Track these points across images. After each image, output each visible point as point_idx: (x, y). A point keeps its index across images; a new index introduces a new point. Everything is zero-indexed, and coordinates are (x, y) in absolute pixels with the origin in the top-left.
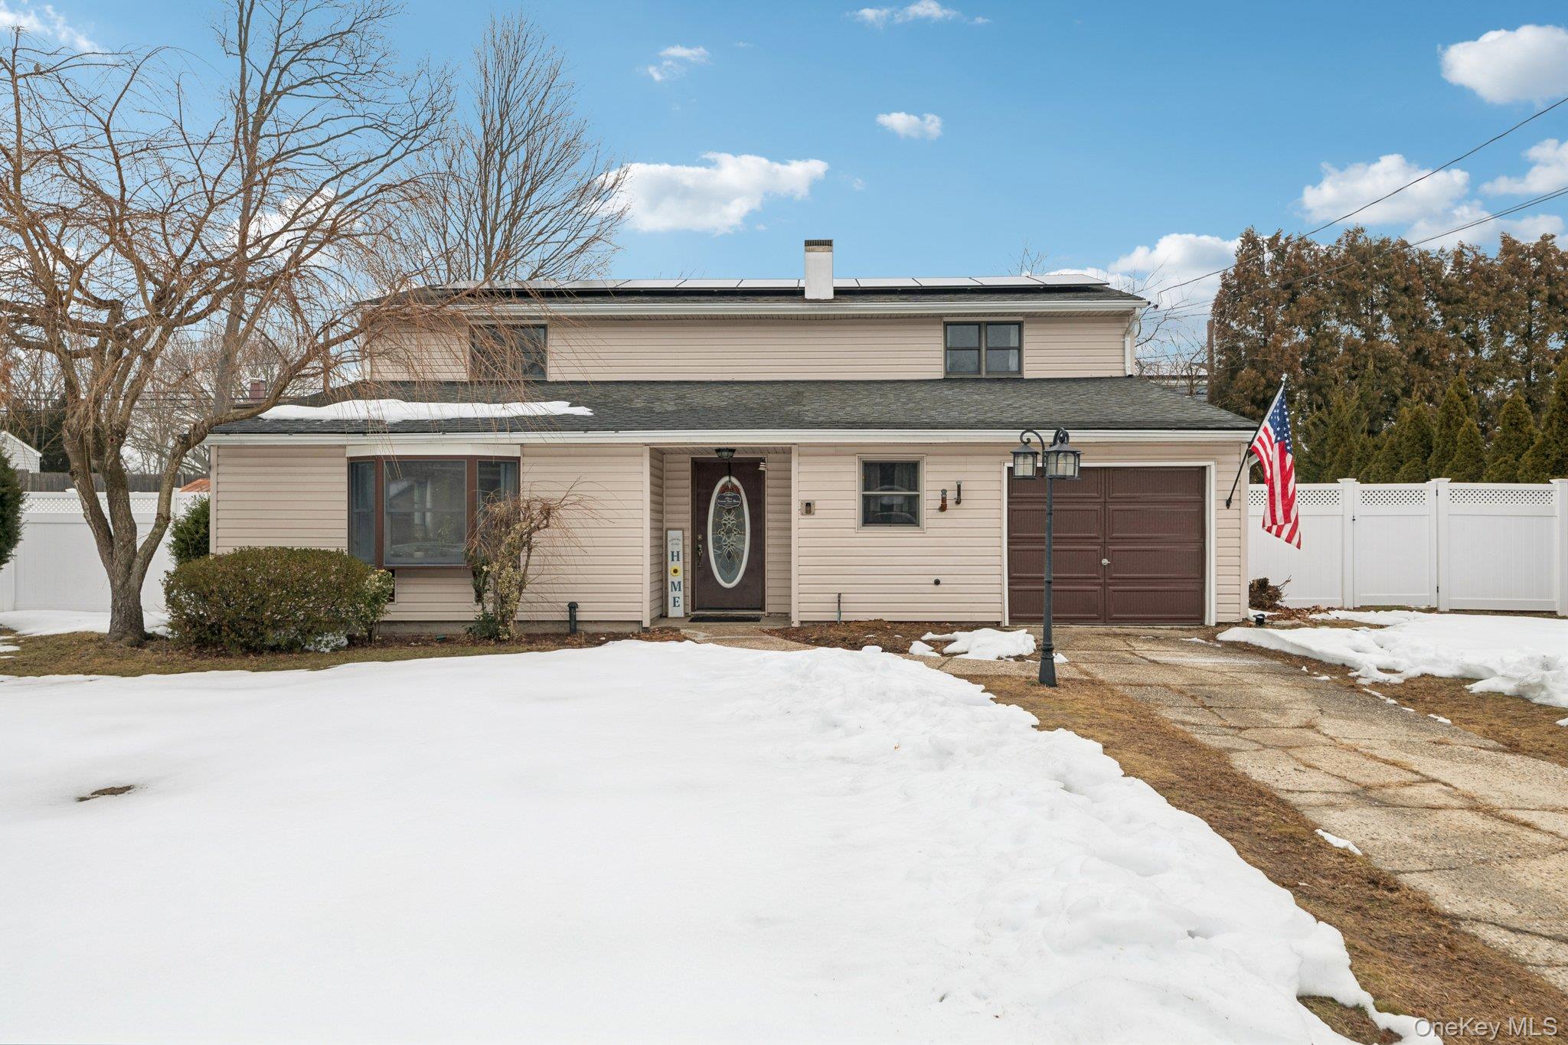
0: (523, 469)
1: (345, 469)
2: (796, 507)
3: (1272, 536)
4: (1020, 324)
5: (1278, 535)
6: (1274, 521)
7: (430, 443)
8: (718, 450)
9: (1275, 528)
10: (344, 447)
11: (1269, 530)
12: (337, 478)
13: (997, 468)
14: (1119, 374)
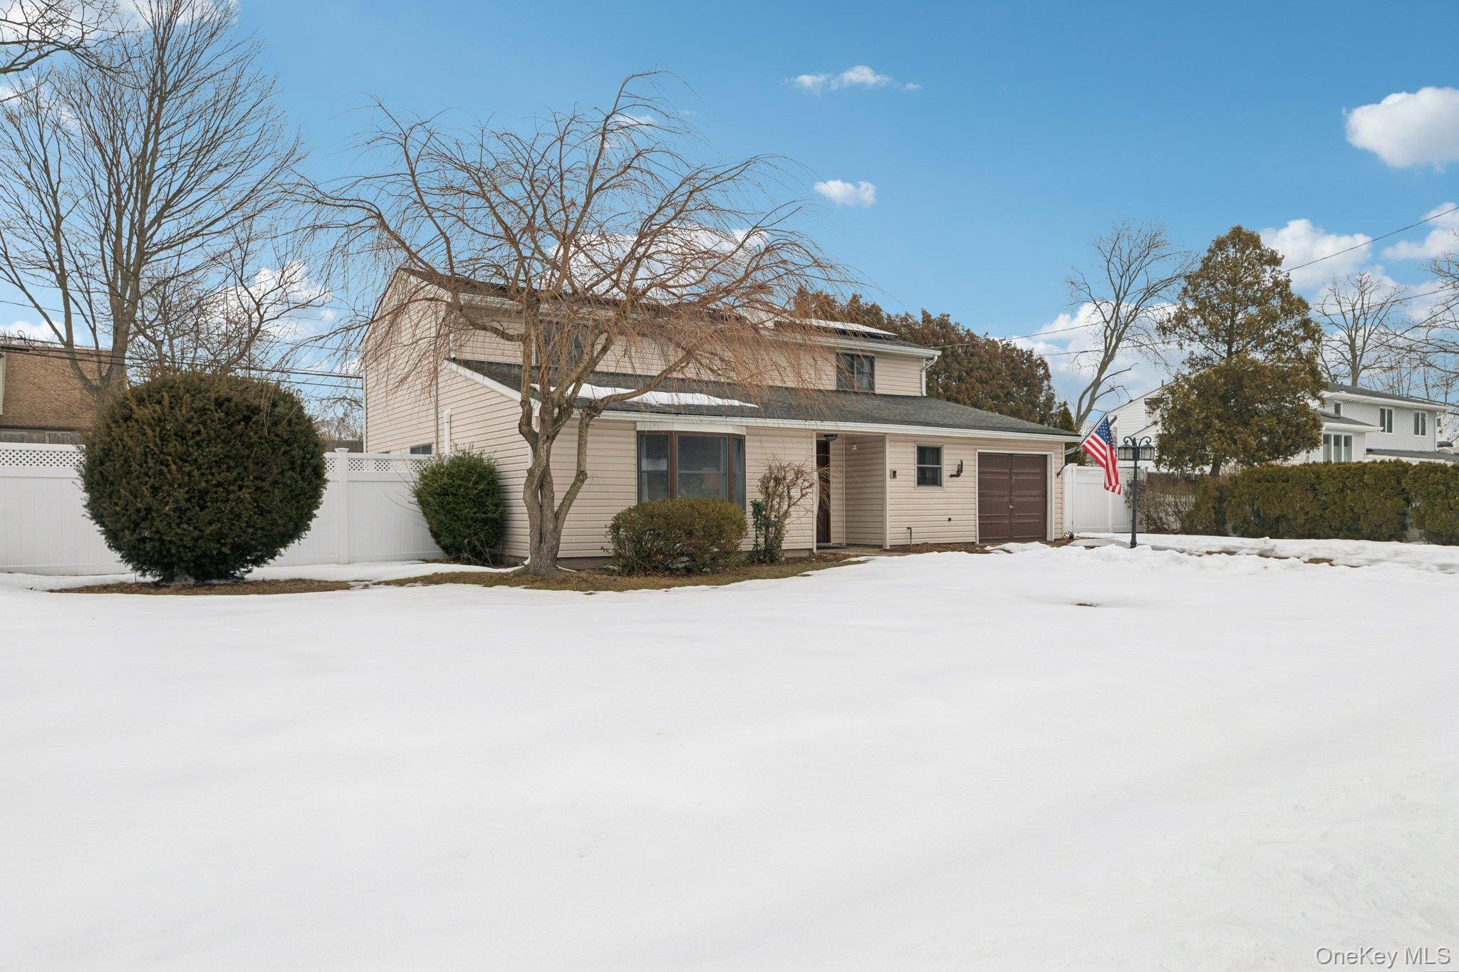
0: (747, 444)
1: (634, 440)
2: (888, 473)
3: (1110, 492)
4: (871, 361)
5: (1113, 491)
6: (1111, 484)
7: (711, 423)
8: (826, 436)
9: (1111, 488)
10: (635, 422)
11: (1108, 489)
12: (629, 447)
13: (973, 452)
14: (919, 395)
